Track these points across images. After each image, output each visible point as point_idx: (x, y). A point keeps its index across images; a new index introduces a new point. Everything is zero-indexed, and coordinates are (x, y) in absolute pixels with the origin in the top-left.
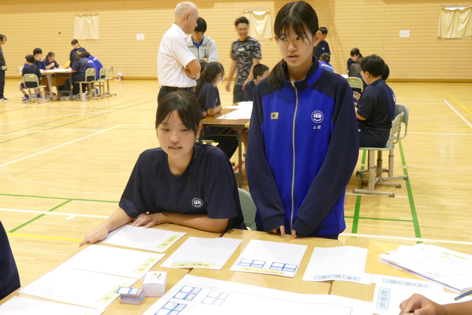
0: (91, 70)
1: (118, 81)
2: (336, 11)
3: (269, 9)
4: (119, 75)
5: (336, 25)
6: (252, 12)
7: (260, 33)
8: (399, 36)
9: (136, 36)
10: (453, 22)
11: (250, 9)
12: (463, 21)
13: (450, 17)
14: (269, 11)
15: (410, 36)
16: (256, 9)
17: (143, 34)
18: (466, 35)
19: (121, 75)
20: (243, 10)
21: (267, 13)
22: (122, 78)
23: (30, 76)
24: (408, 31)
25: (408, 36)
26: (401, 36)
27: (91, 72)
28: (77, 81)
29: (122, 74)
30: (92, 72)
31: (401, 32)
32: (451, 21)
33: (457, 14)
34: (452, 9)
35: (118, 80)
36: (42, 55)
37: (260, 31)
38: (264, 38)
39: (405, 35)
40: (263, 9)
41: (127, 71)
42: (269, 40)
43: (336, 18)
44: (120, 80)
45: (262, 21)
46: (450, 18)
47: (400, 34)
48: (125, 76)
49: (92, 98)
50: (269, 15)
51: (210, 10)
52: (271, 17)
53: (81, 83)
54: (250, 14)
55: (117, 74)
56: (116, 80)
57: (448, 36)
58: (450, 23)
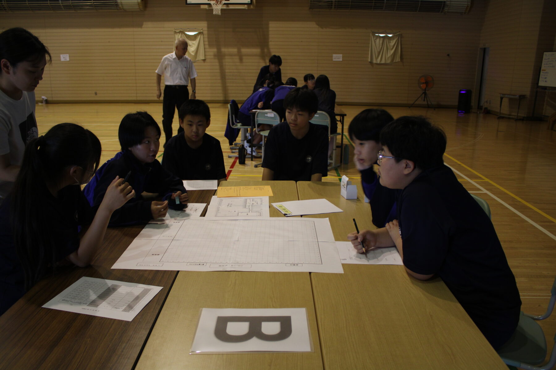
2: (270, 33)
3: (202, 29)
4: (43, 99)
5: (271, 47)
6: (184, 32)
7: (193, 54)
8: (332, 60)
9: (60, 57)
10: (383, 48)
11: (181, 29)
12: (391, 48)
13: (380, 42)
14: (202, 31)
15: (343, 60)
16: (188, 29)
17: (68, 55)
18: (394, 61)
19: (44, 97)
20: (174, 30)
21: (200, 33)
22: (47, 102)
24: (341, 55)
25: (341, 60)
26: (334, 60)
29: (47, 97)
31: (334, 55)
32: (381, 47)
33: (386, 40)
34: (381, 35)
35: (42, 104)
37: (193, 52)
38: (197, 60)
39: (338, 58)
40: (195, 29)
41: (52, 94)
42: (202, 61)
43: (270, 40)
44: (44, 104)
45: (194, 42)
46: (380, 44)
47: (333, 58)
48: (50, 99)
50: (201, 35)
51: (139, 29)
52: (203, 38)
54: (182, 34)
55: (41, 97)
56: (40, 104)
57: (378, 61)
58: (380, 48)
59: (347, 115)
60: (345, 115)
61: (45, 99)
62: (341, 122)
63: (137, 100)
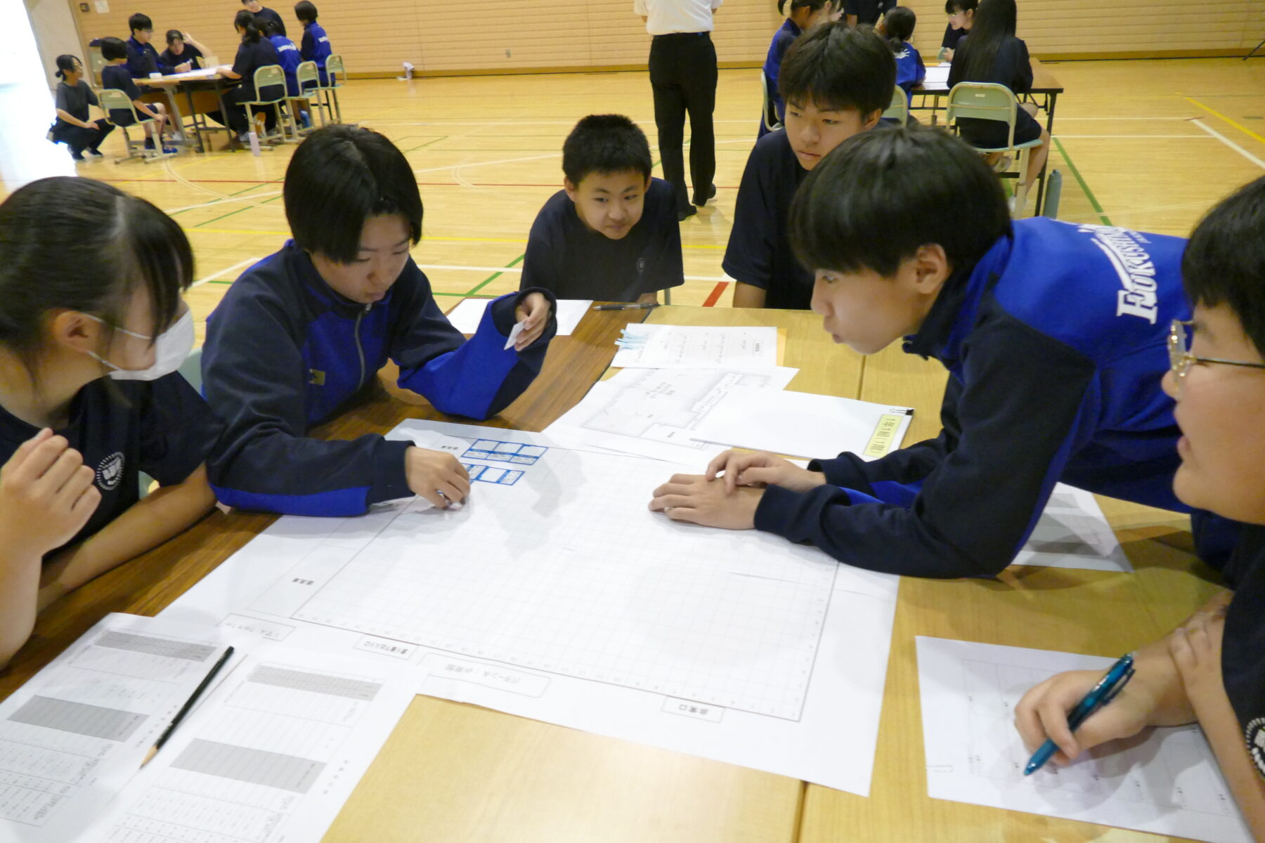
0: (269, 70)
1: (406, 82)
4: (406, 68)
19: (409, 66)
22: (415, 75)
23: (110, 93)
27: (270, 76)
28: (239, 101)
29: (413, 65)
30: (275, 75)
36: (152, 34)
41: (422, 57)
48: (419, 68)
49: (286, 140)
53: (248, 105)
55: (401, 65)
56: (401, 79)
59: (1064, 91)
60: (1061, 91)
61: (409, 69)
62: (1046, 110)
63: (592, 67)
